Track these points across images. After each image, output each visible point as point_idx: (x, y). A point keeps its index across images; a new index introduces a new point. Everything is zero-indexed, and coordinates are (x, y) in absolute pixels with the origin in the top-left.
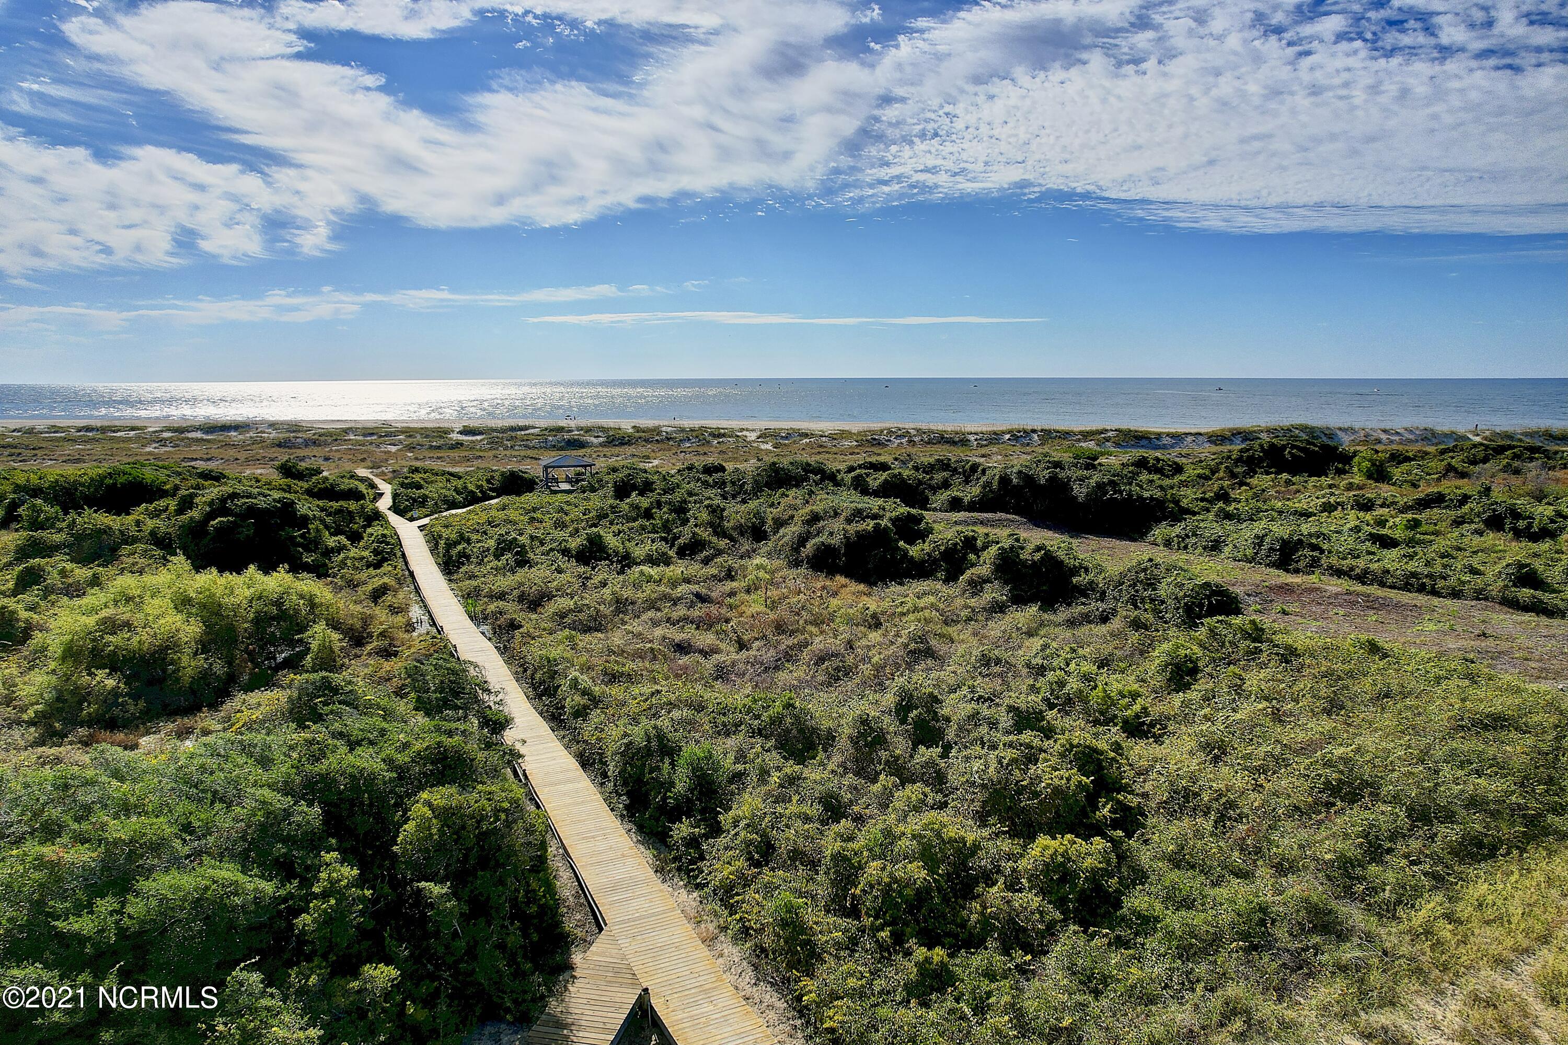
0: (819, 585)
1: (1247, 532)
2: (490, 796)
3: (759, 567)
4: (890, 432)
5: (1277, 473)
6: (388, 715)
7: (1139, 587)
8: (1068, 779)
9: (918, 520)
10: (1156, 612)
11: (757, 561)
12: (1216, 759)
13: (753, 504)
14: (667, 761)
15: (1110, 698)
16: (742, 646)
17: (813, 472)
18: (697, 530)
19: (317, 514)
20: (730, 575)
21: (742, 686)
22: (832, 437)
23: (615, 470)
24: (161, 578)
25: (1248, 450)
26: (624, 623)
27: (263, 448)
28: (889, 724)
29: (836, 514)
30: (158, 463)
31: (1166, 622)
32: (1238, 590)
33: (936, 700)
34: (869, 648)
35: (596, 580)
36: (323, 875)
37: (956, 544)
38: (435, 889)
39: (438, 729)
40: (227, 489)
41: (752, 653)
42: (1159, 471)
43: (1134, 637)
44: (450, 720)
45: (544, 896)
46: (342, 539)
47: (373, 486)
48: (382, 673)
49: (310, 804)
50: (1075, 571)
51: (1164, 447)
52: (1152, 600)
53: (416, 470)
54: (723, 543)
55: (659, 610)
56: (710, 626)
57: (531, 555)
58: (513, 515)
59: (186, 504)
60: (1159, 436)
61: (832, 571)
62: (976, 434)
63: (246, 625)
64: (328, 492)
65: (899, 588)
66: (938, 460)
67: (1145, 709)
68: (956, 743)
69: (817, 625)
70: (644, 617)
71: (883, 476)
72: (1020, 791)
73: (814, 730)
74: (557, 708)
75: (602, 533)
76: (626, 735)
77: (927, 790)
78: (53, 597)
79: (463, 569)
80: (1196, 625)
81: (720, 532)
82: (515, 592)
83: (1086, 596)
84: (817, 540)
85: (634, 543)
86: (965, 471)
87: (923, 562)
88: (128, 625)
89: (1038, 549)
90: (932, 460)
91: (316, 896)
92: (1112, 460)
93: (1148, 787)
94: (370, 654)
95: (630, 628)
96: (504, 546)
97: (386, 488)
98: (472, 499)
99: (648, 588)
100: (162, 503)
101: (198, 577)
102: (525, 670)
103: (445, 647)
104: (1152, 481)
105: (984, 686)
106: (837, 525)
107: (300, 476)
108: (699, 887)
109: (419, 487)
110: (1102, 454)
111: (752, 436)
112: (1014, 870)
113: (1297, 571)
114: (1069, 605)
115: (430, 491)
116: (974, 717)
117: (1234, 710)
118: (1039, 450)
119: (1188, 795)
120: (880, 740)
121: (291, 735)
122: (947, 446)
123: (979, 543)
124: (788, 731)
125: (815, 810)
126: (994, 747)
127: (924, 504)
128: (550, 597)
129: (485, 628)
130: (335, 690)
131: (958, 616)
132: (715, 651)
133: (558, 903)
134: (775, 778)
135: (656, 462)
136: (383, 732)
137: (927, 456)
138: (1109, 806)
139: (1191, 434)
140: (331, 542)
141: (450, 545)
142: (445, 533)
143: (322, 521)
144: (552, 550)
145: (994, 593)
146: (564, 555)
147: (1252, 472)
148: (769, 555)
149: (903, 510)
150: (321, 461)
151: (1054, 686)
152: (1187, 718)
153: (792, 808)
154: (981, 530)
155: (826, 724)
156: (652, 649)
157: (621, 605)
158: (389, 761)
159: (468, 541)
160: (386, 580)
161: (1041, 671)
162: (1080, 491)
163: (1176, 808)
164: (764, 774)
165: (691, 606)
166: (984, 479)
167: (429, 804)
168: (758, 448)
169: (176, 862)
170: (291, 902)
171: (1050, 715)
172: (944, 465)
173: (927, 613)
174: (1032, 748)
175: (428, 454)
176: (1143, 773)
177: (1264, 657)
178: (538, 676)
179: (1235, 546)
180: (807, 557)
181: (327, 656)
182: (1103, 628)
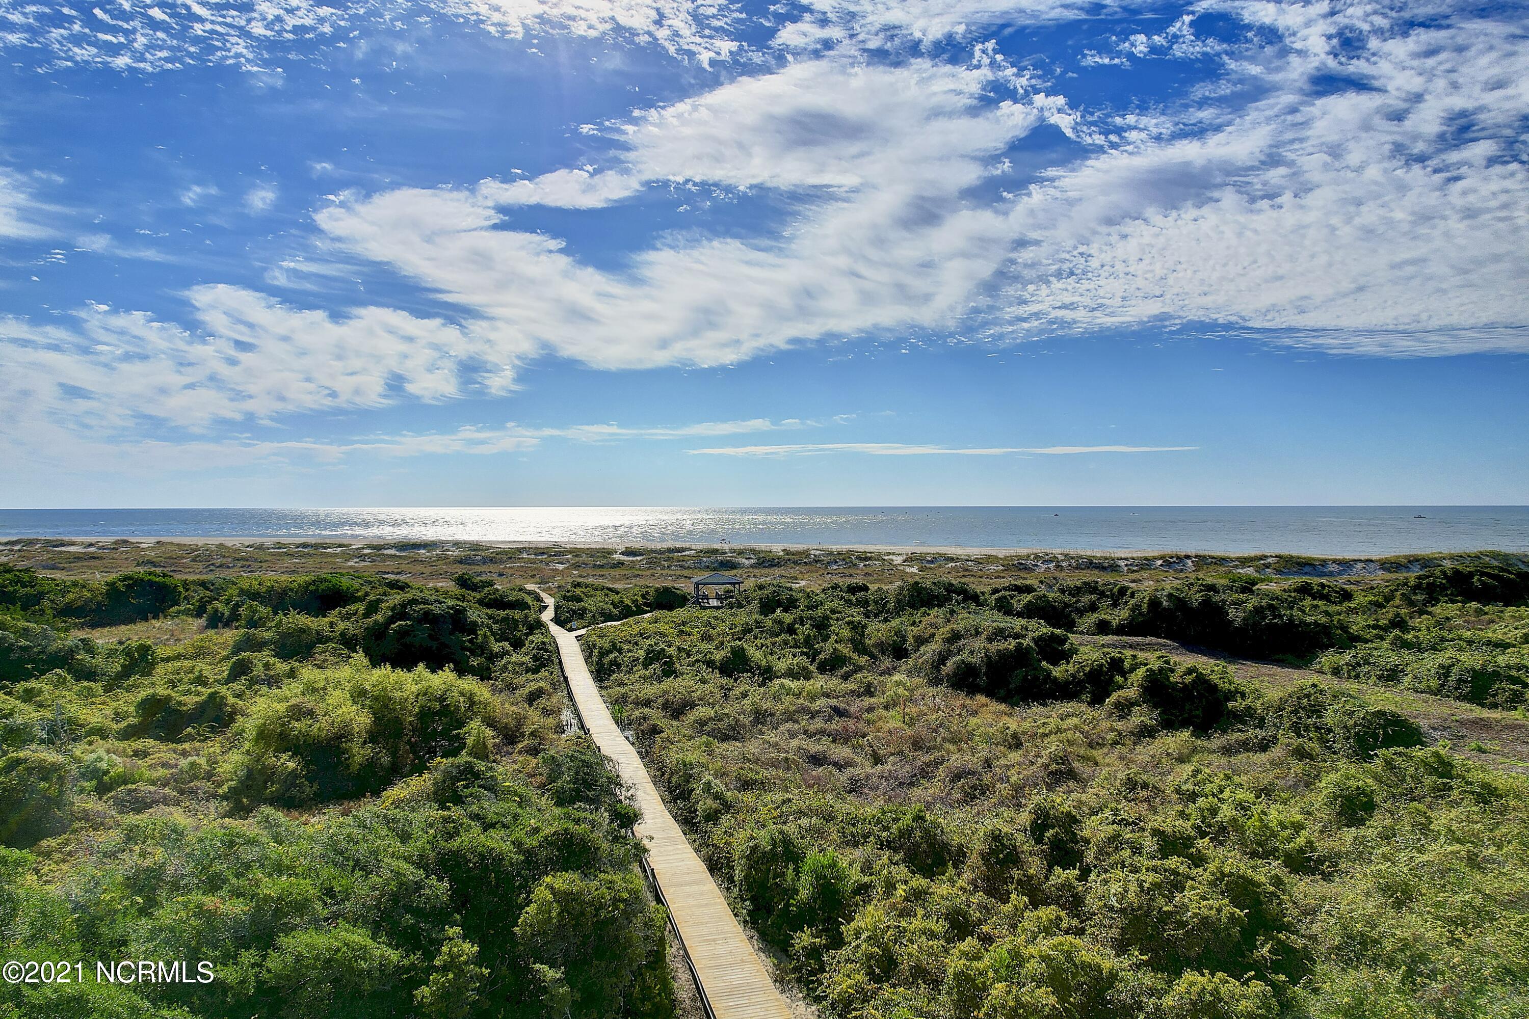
0: (958, 703)
1: (1431, 662)
2: (610, 885)
3: (898, 684)
4: (1037, 557)
5: (1464, 602)
6: (523, 802)
7: (1302, 714)
8: (1219, 910)
9: (1063, 640)
10: (1323, 741)
11: (897, 677)
12: (1399, 904)
13: (895, 623)
14: (791, 866)
15: (1267, 828)
16: (877, 760)
17: (954, 592)
18: (837, 646)
19: (486, 621)
20: (869, 691)
21: (875, 798)
22: (978, 561)
23: (761, 587)
24: (344, 672)
25: (1428, 577)
26: (762, 733)
27: (446, 564)
28: (1024, 843)
29: (978, 633)
30: (356, 574)
31: (1334, 753)
32: (1423, 724)
33: (1074, 820)
34: (1008, 767)
35: (737, 692)
36: (445, 949)
37: (1102, 665)
38: (551, 974)
39: (567, 816)
40: (410, 596)
41: (886, 767)
42: (1325, 597)
43: (1297, 767)
44: (580, 809)
45: (659, 994)
46: (506, 644)
47: (538, 599)
48: (529, 769)
49: (440, 879)
50: (1231, 695)
51: (1331, 574)
52: (1318, 729)
53: (578, 585)
54: (863, 660)
55: (797, 722)
56: (846, 741)
57: (677, 666)
58: (663, 627)
59: (373, 608)
60: (1324, 562)
61: (973, 690)
62: (1126, 559)
63: (411, 719)
64: (499, 603)
65: (1041, 708)
66: (1085, 583)
67: (1310, 843)
68: (1095, 867)
69: (955, 743)
70: (782, 728)
71: (1027, 598)
72: (1164, 918)
73: (945, 846)
74: (690, 812)
75: (746, 646)
76: (752, 838)
77: (1063, 914)
78: (257, 687)
79: (614, 676)
80: (1371, 757)
81: (859, 647)
82: (660, 700)
83: (1244, 723)
84: (957, 658)
85: (775, 657)
86: (1112, 594)
87: (1067, 683)
88: (311, 713)
89: (1190, 671)
90: (1078, 584)
91: (436, 969)
92: (1273, 587)
93: (1316, 929)
94: (520, 752)
95: (768, 738)
96: (653, 656)
97: (550, 601)
98: (626, 612)
99: (787, 700)
100: (353, 608)
101: (374, 671)
102: (663, 774)
103: (589, 747)
104: (1316, 606)
105: (1128, 810)
106: (978, 644)
107: (474, 588)
108: (818, 1000)
109: (579, 600)
110: (1262, 581)
111: (898, 560)
112: (1158, 1008)
113: (1494, 706)
114: (1224, 731)
115: (589, 604)
116: (1114, 838)
117: (1419, 852)
118: (1193, 575)
120: (1013, 858)
121: (434, 813)
122: (1096, 572)
123: (1126, 665)
124: (917, 845)
125: (940, 927)
126: (1135, 870)
127: (1070, 626)
128: (693, 706)
129: (629, 733)
130: (477, 775)
131: (1103, 739)
132: (849, 764)
133: (674, 1004)
134: (901, 891)
135: (803, 583)
136: (516, 817)
137: (1073, 580)
138: (1269, 946)
139: (1360, 561)
140: (496, 647)
141: (603, 654)
142: (599, 642)
143: (490, 629)
144: (697, 661)
145: (1141, 716)
146: (708, 666)
147: (1433, 600)
148: (909, 673)
149: (1047, 630)
150: (495, 577)
151: (1206, 813)
152: (1362, 856)
153: (917, 923)
154: (1128, 653)
155: (956, 840)
156: (787, 759)
157: (760, 717)
158: (518, 844)
159: (620, 651)
160: (542, 684)
161: (1193, 797)
162: (1235, 615)
163: (1352, 955)
164: (890, 887)
165: (829, 719)
166: (1133, 602)
167: (551, 888)
168: (903, 571)
169: (316, 923)
170: (413, 973)
171: (1202, 843)
172: (1091, 588)
173: (1070, 734)
174: (1178, 874)
175: (591, 572)
176: (1309, 913)
177: (1454, 795)
178: (674, 780)
179: (1416, 677)
180: (948, 675)
181: (480, 751)
182: (1261, 758)
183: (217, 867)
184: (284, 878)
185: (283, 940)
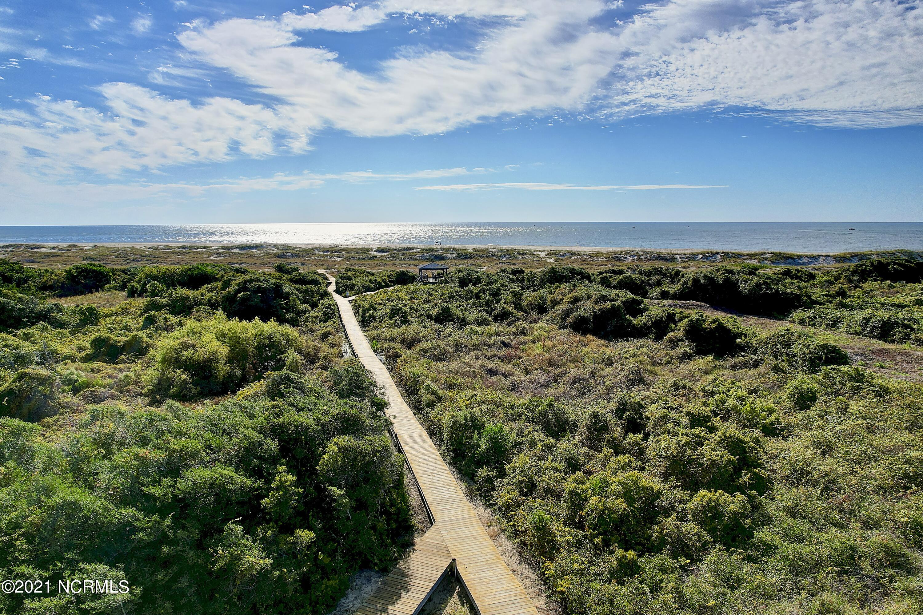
0: (576, 339)
1: (858, 316)
2: (371, 443)
3: (541, 328)
4: (627, 253)
5: (882, 281)
6: (319, 396)
7: (779, 346)
8: (722, 457)
9: (639, 303)
10: (790, 362)
11: (540, 324)
12: (824, 453)
13: (539, 292)
14: (476, 432)
15: (754, 411)
16: (528, 372)
17: (576, 274)
18: (505, 306)
19: (294, 292)
20: (523, 332)
21: (526, 394)
22: (590, 256)
23: (459, 271)
24: (211, 323)
25: (862, 265)
26: (460, 357)
27: (269, 258)
28: (612, 420)
29: (589, 298)
30: (215, 264)
31: (796, 369)
32: (850, 352)
33: (641, 406)
34: (604, 377)
35: (445, 333)
36: (277, 478)
37: (662, 318)
38: (338, 492)
39: (346, 404)
40: (248, 277)
41: (533, 376)
42: (799, 278)
43: (774, 377)
44: (353, 400)
45: (401, 503)
46: (307, 306)
47: (326, 278)
48: (323, 378)
49: (273, 440)
50: (738, 335)
51: (804, 264)
52: (788, 355)
53: (350, 270)
54: (520, 314)
55: (480, 350)
56: (510, 361)
57: (409, 318)
58: (401, 295)
59: (227, 284)
60: (800, 257)
61: (585, 332)
62: (680, 254)
63: (252, 349)
64: (302, 281)
65: (625, 343)
66: (654, 269)
67: (777, 420)
68: (652, 433)
69: (574, 362)
70: (472, 354)
71: (619, 278)
72: (690, 462)
73: (566, 421)
74: (418, 402)
75: (450, 306)
76: (454, 416)
77: (633, 459)
78: (160, 332)
79: (371, 324)
80: (817, 371)
81: (518, 306)
82: (400, 338)
83: (745, 351)
84: (576, 313)
85: (468, 312)
86: (671, 275)
87: (641, 327)
88: (193, 346)
89: (714, 321)
90: (651, 269)
91: (273, 489)
92: (769, 272)
93: (775, 466)
94: (317, 368)
95: (463, 360)
96: (395, 312)
97: (333, 280)
98: (379, 286)
99: (475, 338)
100: (214, 284)
101: (229, 322)
102: (402, 381)
103: (358, 365)
104: (793, 283)
105: (673, 401)
106: (589, 304)
107: (287, 272)
108: (491, 506)
109: (350, 279)
110: (762, 268)
111: (542, 255)
112: (683, 509)
113: (893, 342)
114: (733, 356)
115: (356, 281)
116: (664, 416)
117: (839, 424)
118: (720, 264)
119: (803, 473)
120: (605, 428)
121: (267, 402)
122: (662, 262)
123: (677, 317)
124: (550, 421)
125: (562, 466)
126: (675, 435)
127: (645, 294)
128: (419, 341)
129: (382, 357)
130: (292, 381)
131: (661, 360)
132: (511, 374)
133: (409, 508)
134: (539, 446)
135: (485, 269)
136: (316, 404)
137: (648, 267)
138: (749, 476)
139: (822, 256)
140: (301, 307)
141: (365, 311)
142: (363, 304)
143: (297, 296)
144: (421, 315)
145: (684, 347)
146: (428, 318)
147: (864, 279)
148: (548, 322)
149: (630, 296)
150: (299, 265)
151: (719, 403)
152: (806, 427)
153: (548, 464)
154: (679, 310)
155: (572, 418)
156: (474, 372)
157: (459, 347)
158: (317, 420)
159: (375, 309)
160: (329, 329)
161: (712, 394)
162: (744, 288)
163: (795, 480)
164: (533, 443)
165: (499, 349)
166: (683, 280)
167: (337, 444)
168: (546, 261)
169: (203, 464)
170: (260, 491)
171: (716, 420)
172: (658, 271)
173: (641, 358)
174: (700, 437)
175: (357, 262)
176: (774, 457)
177: (863, 392)
178: (408, 384)
179: (848, 325)
180: (570, 323)
181: (294, 368)
182: (754, 371)
183: (145, 433)
184: (183, 439)
185: (185, 473)
